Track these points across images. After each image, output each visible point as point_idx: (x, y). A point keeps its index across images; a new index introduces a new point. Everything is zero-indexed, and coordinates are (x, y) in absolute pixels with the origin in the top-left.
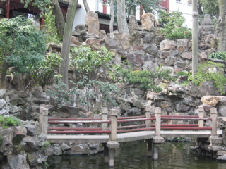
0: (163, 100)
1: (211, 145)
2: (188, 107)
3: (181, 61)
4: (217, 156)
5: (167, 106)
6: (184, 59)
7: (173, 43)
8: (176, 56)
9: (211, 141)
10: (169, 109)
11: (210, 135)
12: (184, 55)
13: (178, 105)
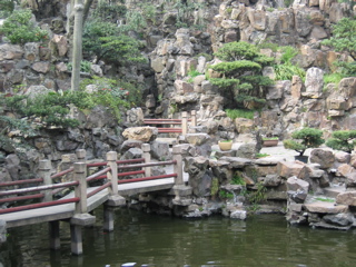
0: (39, 137)
1: (177, 198)
2: (75, 145)
3: (32, 76)
4: (186, 213)
5: (44, 144)
6: (37, 73)
7: (17, 48)
8: (26, 68)
9: (176, 193)
10: (48, 149)
11: (173, 184)
12: (37, 67)
13: (60, 143)
